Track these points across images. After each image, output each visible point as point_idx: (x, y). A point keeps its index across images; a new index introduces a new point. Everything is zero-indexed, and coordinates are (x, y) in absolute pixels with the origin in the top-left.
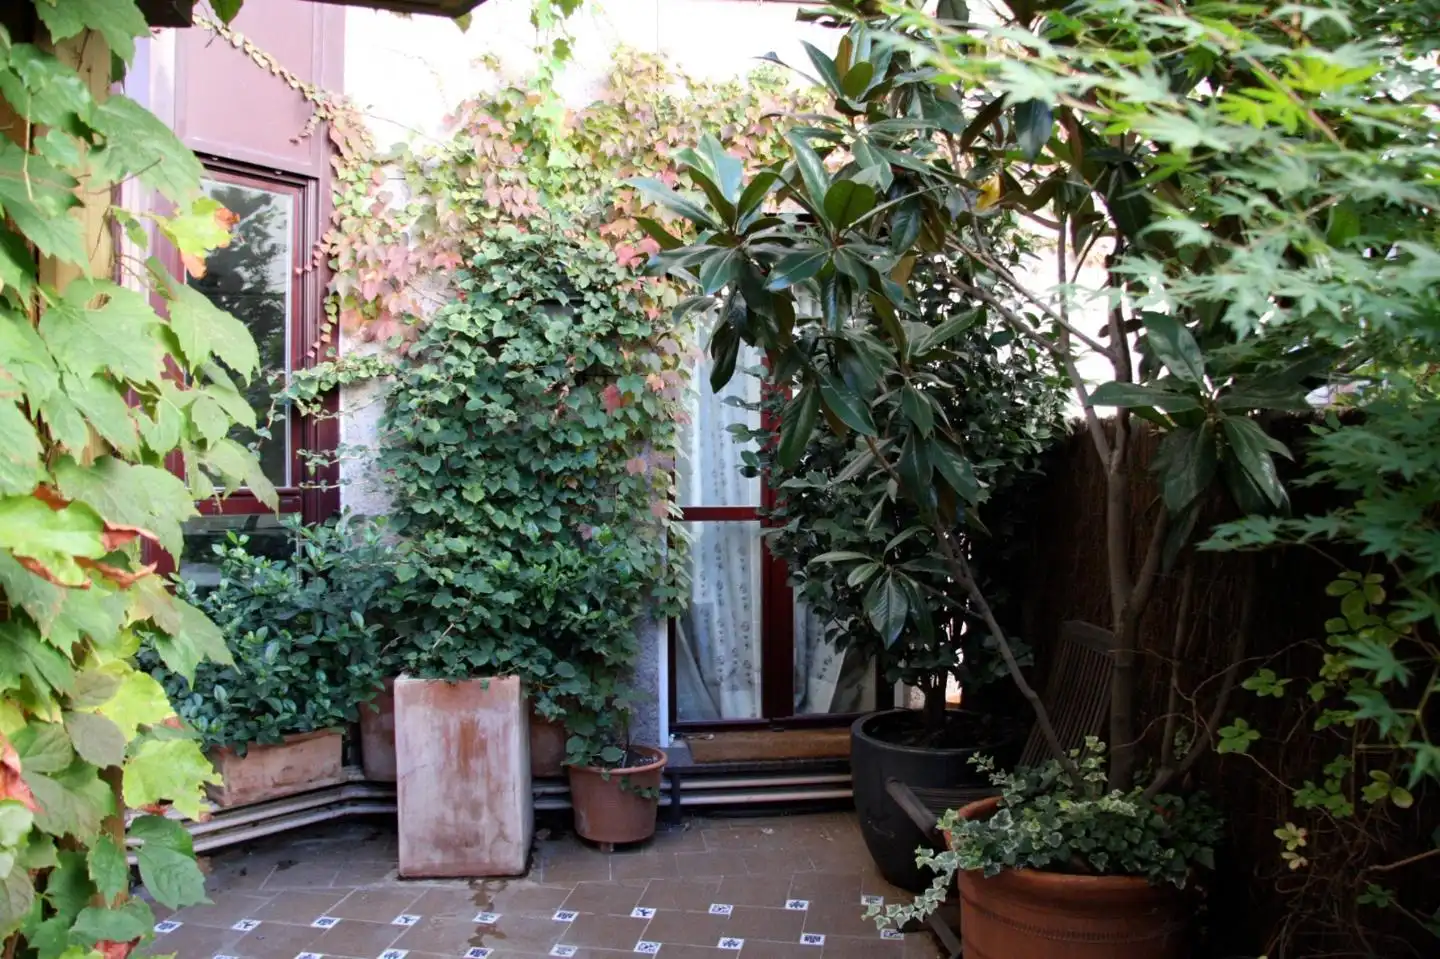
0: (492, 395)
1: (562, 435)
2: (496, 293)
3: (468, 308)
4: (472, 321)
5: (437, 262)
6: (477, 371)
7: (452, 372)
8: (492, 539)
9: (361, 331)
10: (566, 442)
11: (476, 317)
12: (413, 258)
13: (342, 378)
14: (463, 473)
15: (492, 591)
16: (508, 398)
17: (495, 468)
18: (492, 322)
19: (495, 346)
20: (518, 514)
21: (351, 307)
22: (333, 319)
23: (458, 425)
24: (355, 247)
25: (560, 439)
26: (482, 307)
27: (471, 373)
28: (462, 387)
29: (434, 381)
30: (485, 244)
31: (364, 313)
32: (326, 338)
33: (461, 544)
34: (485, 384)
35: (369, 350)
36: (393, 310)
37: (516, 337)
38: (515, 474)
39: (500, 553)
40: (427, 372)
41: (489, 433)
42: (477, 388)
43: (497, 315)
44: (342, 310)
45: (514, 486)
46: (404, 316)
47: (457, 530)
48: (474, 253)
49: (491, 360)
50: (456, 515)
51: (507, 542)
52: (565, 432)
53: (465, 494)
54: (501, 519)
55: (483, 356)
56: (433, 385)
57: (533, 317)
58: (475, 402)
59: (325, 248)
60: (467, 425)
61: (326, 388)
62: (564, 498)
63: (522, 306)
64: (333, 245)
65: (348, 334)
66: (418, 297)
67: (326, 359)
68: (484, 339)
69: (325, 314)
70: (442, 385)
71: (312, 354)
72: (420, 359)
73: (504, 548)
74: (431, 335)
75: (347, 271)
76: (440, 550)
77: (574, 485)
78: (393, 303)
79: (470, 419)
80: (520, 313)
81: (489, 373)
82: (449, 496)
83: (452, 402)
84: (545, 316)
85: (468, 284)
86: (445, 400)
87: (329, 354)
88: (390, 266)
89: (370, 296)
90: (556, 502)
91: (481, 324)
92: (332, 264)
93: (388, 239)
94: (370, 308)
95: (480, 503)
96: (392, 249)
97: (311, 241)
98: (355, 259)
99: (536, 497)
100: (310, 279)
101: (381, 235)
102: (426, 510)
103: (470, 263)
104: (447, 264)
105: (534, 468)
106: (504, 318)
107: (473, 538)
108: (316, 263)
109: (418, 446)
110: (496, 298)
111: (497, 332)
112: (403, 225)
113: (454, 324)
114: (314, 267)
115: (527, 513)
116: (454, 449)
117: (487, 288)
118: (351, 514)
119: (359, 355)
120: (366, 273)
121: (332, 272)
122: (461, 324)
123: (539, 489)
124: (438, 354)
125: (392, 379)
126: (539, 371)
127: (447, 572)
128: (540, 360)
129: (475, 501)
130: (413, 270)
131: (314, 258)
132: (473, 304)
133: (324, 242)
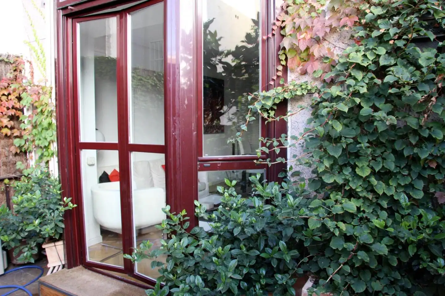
0: (377, 105)
1: (428, 131)
2: (380, 37)
3: (362, 48)
4: (365, 56)
5: (342, 22)
6: (368, 89)
7: (351, 90)
8: (374, 200)
9: (299, 69)
10: (430, 136)
11: (368, 54)
12: (327, 23)
13: (287, 96)
14: (357, 155)
15: (372, 241)
16: (389, 107)
17: (379, 152)
18: (378, 56)
19: (382, 72)
20: (393, 183)
21: (293, 55)
22: (284, 63)
23: (355, 124)
24: (295, 21)
25: (426, 134)
26: (371, 47)
27: (364, 90)
28: (358, 100)
29: (338, 97)
30: (373, 7)
31: (300, 58)
32: (280, 74)
33: (352, 205)
34: (373, 97)
35: (304, 79)
36: (316, 54)
37: (396, 65)
38: (392, 157)
39: (379, 212)
40: (335, 91)
41: (376, 129)
42: (368, 100)
43: (382, 51)
44: (289, 57)
45: (392, 166)
46: (323, 58)
47: (351, 194)
48: (366, 14)
49: (378, 81)
50: (351, 184)
51: (385, 204)
52: (429, 129)
53: (357, 171)
54: (381, 188)
55: (372, 78)
56: (338, 99)
57: (407, 50)
58: (366, 110)
59: (279, 24)
60: (360, 124)
61: (277, 101)
62: (426, 174)
63: (400, 44)
64: (283, 21)
65: (292, 71)
66: (331, 47)
67: (279, 85)
68: (373, 68)
69: (279, 60)
70: (344, 99)
71: (272, 83)
72: (332, 82)
73: (382, 209)
74: (338, 67)
75: (290, 35)
76: (337, 209)
77: (434, 166)
78: (316, 51)
79: (362, 120)
80: (399, 48)
81: (376, 90)
82: (347, 172)
83: (351, 110)
84: (418, 49)
85: (362, 33)
86: (346, 110)
87: (281, 83)
88: (314, 28)
89: (303, 48)
90: (420, 177)
91: (371, 57)
92: (282, 32)
93: (313, 14)
94: (304, 55)
95: (367, 177)
96: (316, 20)
97: (272, 20)
98: (294, 27)
99: (406, 173)
100: (272, 41)
101: (309, 13)
102: (331, 181)
103: (363, 21)
104: (349, 23)
105: (406, 154)
106: (387, 53)
107: (361, 200)
108: (274, 32)
109: (328, 137)
110: (381, 40)
111: (382, 62)
112: (322, 5)
113: (353, 58)
114: (273, 35)
115: (399, 185)
116: (352, 141)
117: (375, 34)
118: (293, 171)
119: (298, 82)
120: (300, 35)
121: (283, 36)
122: (357, 58)
123: (408, 167)
124: (342, 78)
125: (316, 95)
126: (414, 87)
127: (342, 225)
128: (414, 79)
129: (364, 176)
130: (328, 30)
131: (273, 30)
132: (366, 45)
133: (278, 20)
